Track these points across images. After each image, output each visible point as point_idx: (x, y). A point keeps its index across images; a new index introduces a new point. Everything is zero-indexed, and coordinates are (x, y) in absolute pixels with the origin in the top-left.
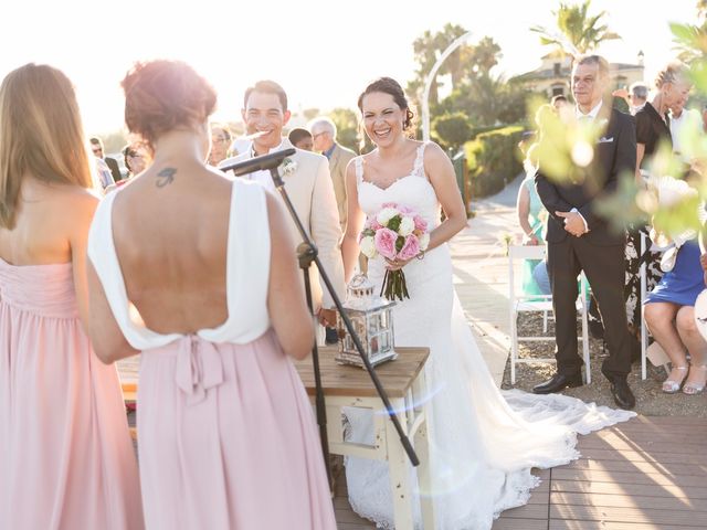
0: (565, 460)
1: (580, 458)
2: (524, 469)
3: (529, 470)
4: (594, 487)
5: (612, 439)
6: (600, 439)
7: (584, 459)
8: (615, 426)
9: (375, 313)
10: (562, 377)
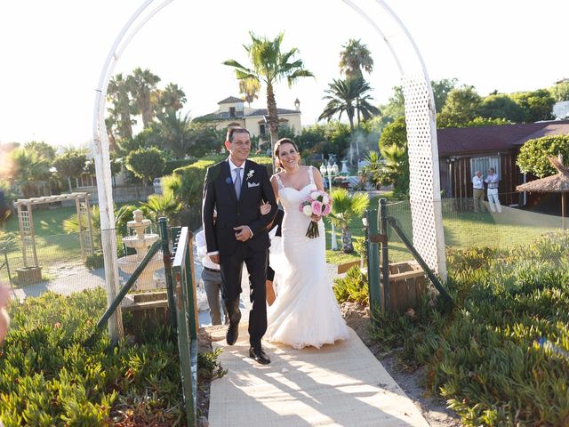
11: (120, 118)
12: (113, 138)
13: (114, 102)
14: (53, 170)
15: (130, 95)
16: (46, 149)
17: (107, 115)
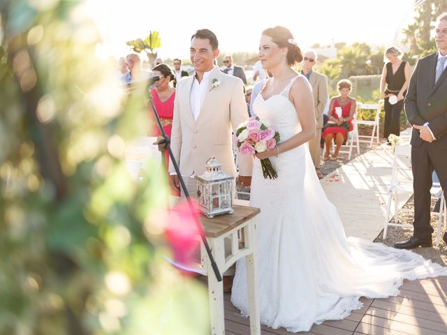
0: (386, 295)
1: (398, 296)
2: (355, 296)
3: (359, 298)
4: (398, 317)
5: (429, 287)
6: (420, 285)
7: (401, 297)
8: (437, 278)
9: (216, 183)
10: (417, 239)
11: (422, 24)
12: (415, 40)
13: (419, 11)
14: (369, 62)
15: (433, 6)
16: (365, 48)
17: (412, 22)
